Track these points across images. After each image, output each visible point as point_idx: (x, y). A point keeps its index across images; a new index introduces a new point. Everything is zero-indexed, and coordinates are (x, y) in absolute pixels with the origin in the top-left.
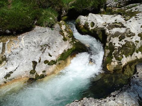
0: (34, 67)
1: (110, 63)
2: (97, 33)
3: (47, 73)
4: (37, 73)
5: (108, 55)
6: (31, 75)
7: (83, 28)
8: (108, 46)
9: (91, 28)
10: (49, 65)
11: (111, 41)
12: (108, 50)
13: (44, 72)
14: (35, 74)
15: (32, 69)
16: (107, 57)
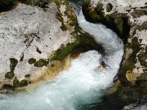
0: (13, 68)
1: (132, 70)
2: (116, 21)
3: (32, 78)
4: (16, 78)
5: (130, 57)
6: (7, 80)
7: (94, 12)
8: (130, 43)
9: (106, 13)
10: (36, 66)
11: (135, 35)
12: (131, 49)
13: (28, 76)
14: (14, 78)
15: (10, 71)
16: (128, 59)
